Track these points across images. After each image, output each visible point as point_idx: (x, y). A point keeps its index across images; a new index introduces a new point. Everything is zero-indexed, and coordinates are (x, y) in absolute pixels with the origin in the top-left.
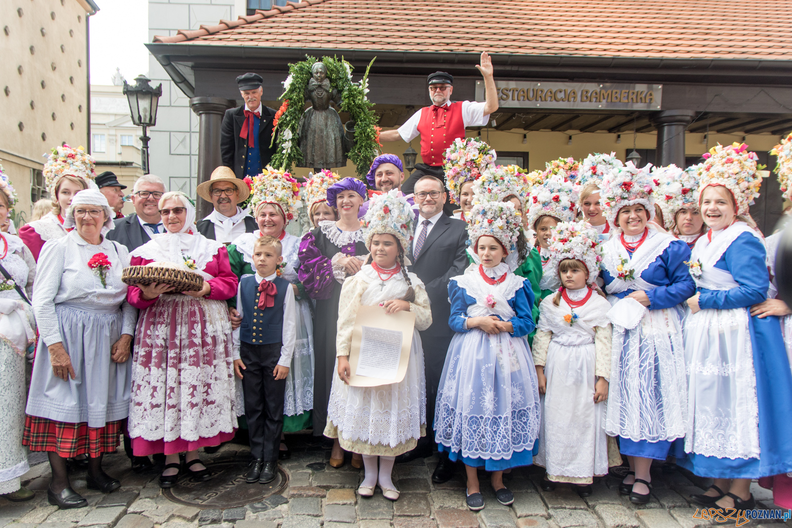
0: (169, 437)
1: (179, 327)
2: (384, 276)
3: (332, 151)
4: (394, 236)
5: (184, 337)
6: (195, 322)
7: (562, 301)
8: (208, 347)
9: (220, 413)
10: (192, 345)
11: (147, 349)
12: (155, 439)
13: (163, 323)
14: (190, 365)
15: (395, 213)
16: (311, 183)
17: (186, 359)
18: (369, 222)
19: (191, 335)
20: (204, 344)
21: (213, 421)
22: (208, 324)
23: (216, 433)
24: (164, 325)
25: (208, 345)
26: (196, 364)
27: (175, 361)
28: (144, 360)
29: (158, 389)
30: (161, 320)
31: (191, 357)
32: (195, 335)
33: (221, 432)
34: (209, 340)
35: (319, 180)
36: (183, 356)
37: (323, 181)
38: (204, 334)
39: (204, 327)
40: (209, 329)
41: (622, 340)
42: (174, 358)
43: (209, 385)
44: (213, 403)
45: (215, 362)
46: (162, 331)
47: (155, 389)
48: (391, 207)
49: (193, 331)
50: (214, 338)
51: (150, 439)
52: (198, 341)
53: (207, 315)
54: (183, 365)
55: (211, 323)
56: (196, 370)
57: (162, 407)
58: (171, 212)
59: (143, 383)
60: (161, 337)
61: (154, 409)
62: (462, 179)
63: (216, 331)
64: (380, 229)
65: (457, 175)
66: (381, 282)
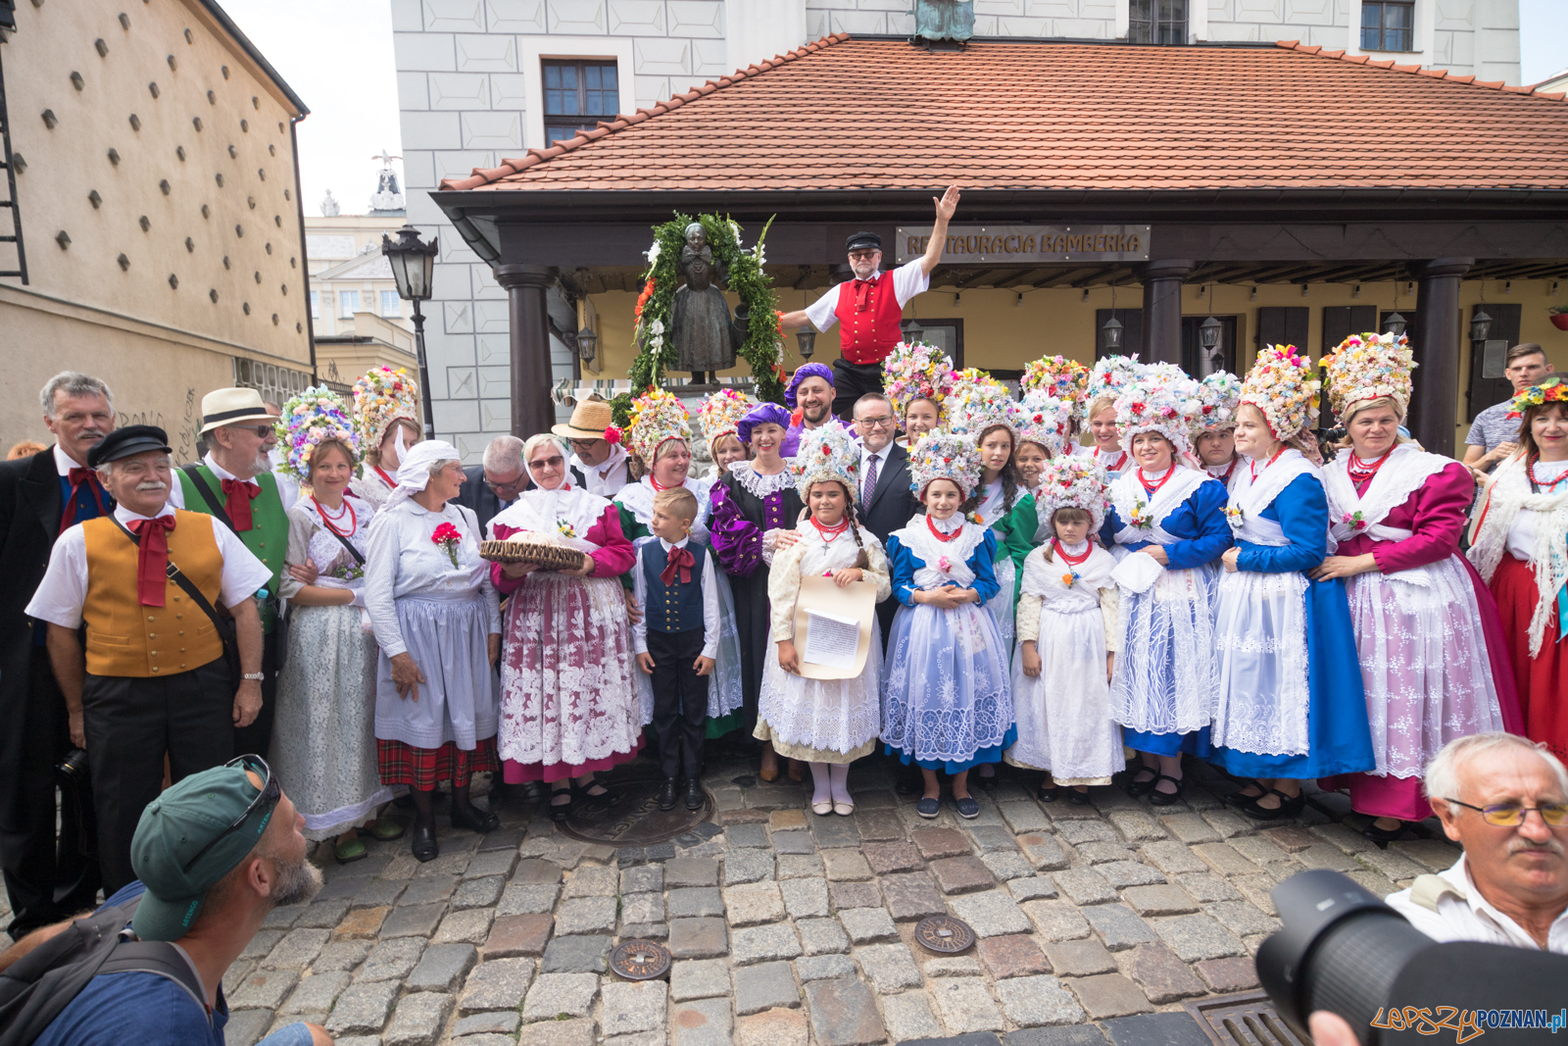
0: (549, 760)
1: (555, 616)
2: (828, 536)
3: (718, 346)
4: (840, 483)
5: (561, 628)
6: (575, 608)
7: (1056, 556)
8: (594, 642)
9: (612, 727)
10: (572, 638)
11: (517, 645)
12: (530, 762)
13: (535, 610)
14: (570, 665)
15: (838, 452)
16: (710, 409)
17: (565, 657)
18: (804, 468)
19: (571, 626)
20: (588, 637)
21: (604, 738)
22: (592, 610)
23: (608, 753)
24: (536, 613)
25: (594, 638)
26: (579, 664)
27: (552, 661)
28: (514, 659)
29: (532, 697)
30: (533, 607)
31: (571, 654)
32: (575, 625)
33: (614, 753)
34: (595, 632)
35: (720, 405)
36: (562, 654)
37: (725, 406)
38: (587, 624)
39: (587, 615)
40: (595, 617)
41: (1131, 605)
42: (551, 656)
43: (597, 691)
44: (602, 714)
45: (603, 660)
46: (534, 621)
47: (528, 696)
48: (831, 446)
49: (573, 621)
50: (601, 629)
51: (525, 762)
52: (579, 633)
53: (591, 598)
54: (562, 665)
55: (597, 609)
56: (577, 672)
57: (538, 721)
58: (546, 464)
59: (513, 690)
60: (533, 629)
61: (529, 723)
62: (908, 397)
63: (604, 619)
64: (821, 476)
65: (902, 391)
66: (824, 543)
